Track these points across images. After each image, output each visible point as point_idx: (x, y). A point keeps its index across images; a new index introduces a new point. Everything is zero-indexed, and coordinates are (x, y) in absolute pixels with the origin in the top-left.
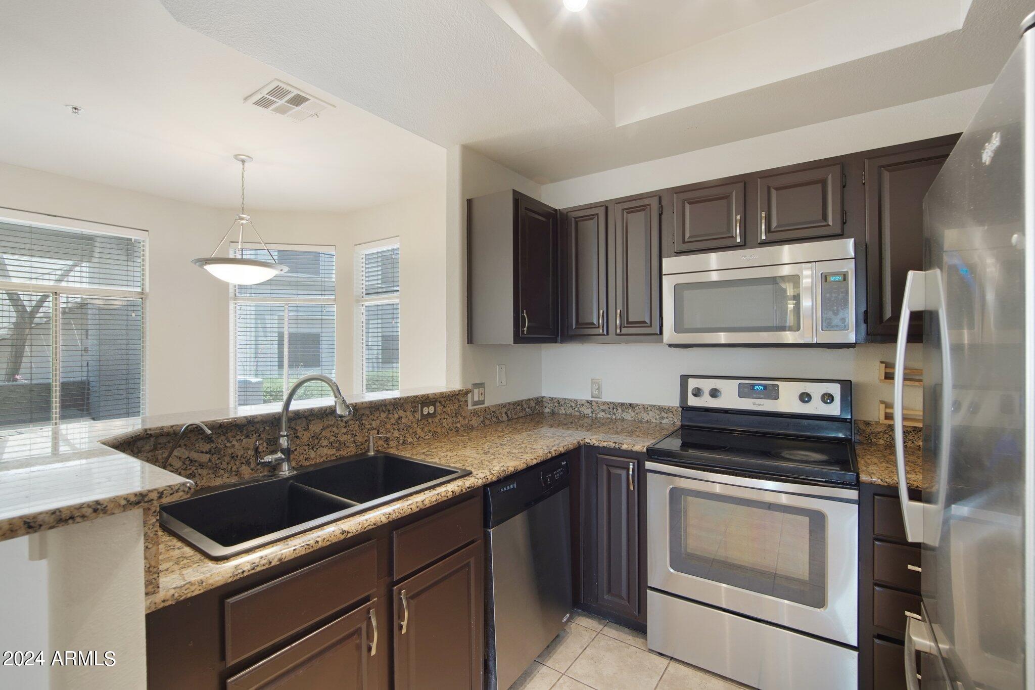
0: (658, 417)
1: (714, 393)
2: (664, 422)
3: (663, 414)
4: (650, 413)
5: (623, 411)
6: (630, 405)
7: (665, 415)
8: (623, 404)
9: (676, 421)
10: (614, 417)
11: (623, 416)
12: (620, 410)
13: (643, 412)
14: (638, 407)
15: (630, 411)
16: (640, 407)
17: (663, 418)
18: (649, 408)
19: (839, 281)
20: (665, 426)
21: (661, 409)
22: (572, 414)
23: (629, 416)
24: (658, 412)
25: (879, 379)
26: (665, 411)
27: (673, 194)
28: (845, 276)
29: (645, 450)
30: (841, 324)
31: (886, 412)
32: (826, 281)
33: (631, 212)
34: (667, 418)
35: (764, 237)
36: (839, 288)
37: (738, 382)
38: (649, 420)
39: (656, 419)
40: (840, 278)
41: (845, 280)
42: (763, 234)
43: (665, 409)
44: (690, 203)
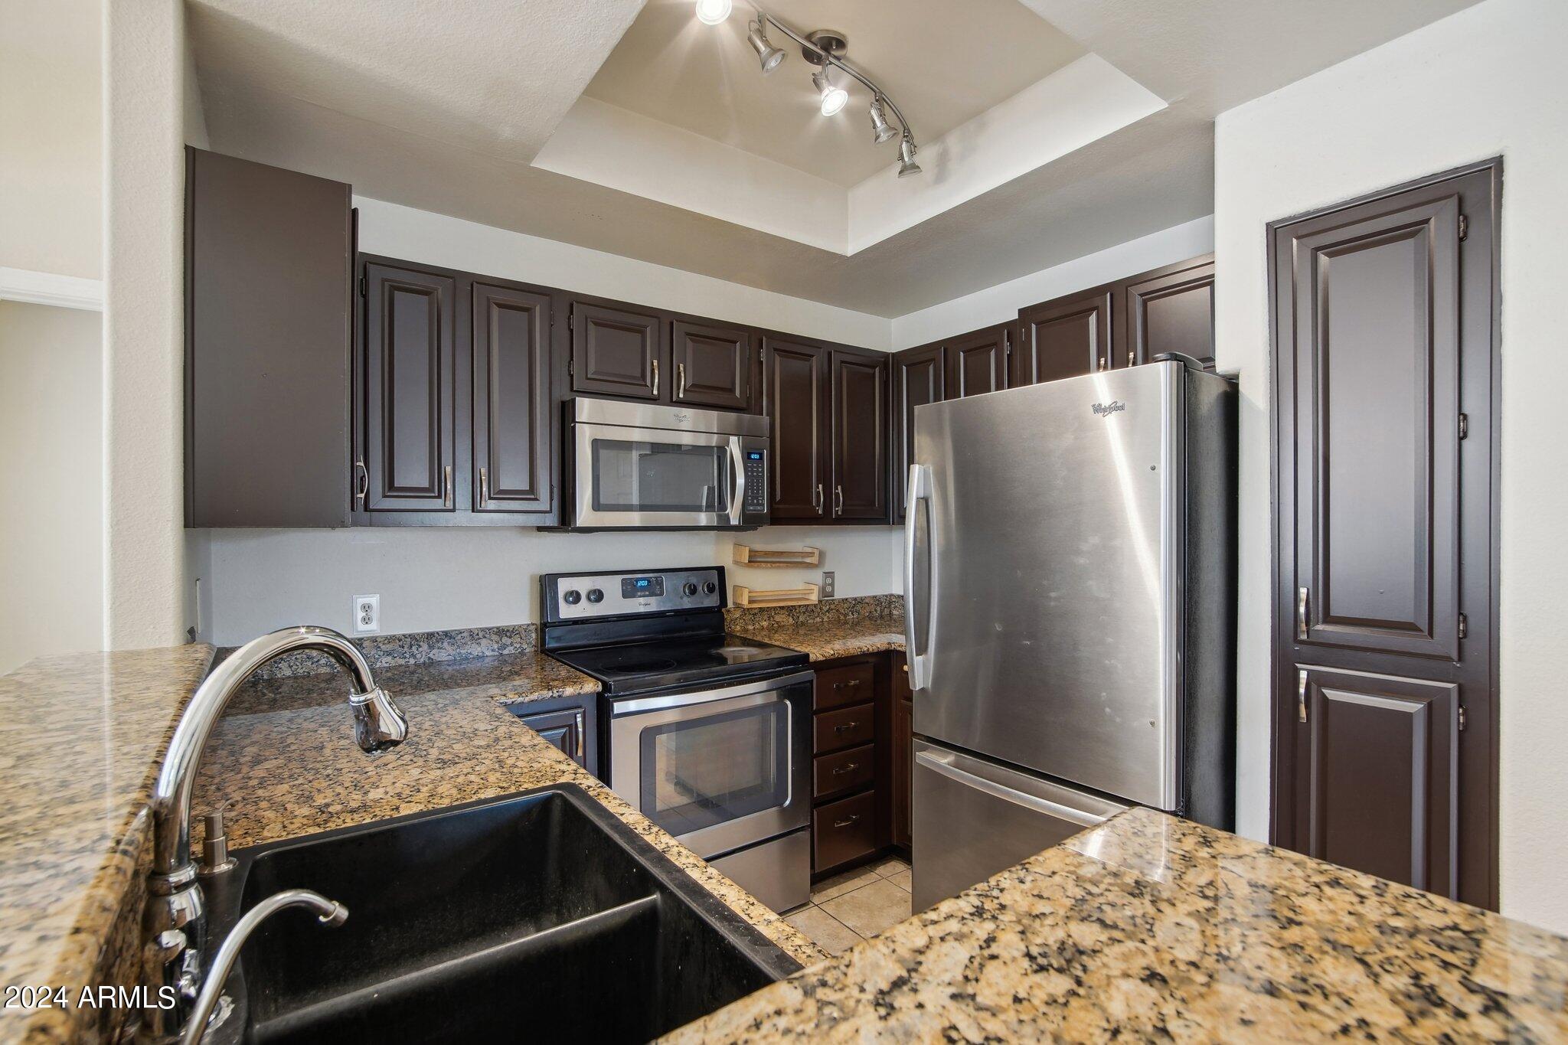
0: (495, 646)
1: (597, 596)
2: (506, 652)
3: (505, 640)
4: (484, 642)
5: (431, 647)
6: (446, 634)
7: (509, 641)
8: (430, 635)
9: (525, 646)
10: (412, 661)
11: (431, 655)
12: (425, 647)
13: (469, 643)
14: (460, 636)
15: (445, 644)
16: (463, 635)
17: (504, 647)
18: (481, 636)
19: (756, 459)
21: (501, 632)
22: (312, 673)
23: (444, 654)
24: (495, 638)
25: (736, 563)
26: (508, 634)
27: (573, 302)
28: (761, 455)
29: (600, 689)
30: (758, 504)
31: (749, 597)
32: (749, 458)
33: (500, 306)
34: (512, 644)
35: (681, 396)
36: (758, 467)
37: (620, 577)
38: (480, 654)
39: (493, 651)
40: (757, 456)
41: (761, 458)
42: (681, 390)
43: (508, 631)
44: (596, 324)
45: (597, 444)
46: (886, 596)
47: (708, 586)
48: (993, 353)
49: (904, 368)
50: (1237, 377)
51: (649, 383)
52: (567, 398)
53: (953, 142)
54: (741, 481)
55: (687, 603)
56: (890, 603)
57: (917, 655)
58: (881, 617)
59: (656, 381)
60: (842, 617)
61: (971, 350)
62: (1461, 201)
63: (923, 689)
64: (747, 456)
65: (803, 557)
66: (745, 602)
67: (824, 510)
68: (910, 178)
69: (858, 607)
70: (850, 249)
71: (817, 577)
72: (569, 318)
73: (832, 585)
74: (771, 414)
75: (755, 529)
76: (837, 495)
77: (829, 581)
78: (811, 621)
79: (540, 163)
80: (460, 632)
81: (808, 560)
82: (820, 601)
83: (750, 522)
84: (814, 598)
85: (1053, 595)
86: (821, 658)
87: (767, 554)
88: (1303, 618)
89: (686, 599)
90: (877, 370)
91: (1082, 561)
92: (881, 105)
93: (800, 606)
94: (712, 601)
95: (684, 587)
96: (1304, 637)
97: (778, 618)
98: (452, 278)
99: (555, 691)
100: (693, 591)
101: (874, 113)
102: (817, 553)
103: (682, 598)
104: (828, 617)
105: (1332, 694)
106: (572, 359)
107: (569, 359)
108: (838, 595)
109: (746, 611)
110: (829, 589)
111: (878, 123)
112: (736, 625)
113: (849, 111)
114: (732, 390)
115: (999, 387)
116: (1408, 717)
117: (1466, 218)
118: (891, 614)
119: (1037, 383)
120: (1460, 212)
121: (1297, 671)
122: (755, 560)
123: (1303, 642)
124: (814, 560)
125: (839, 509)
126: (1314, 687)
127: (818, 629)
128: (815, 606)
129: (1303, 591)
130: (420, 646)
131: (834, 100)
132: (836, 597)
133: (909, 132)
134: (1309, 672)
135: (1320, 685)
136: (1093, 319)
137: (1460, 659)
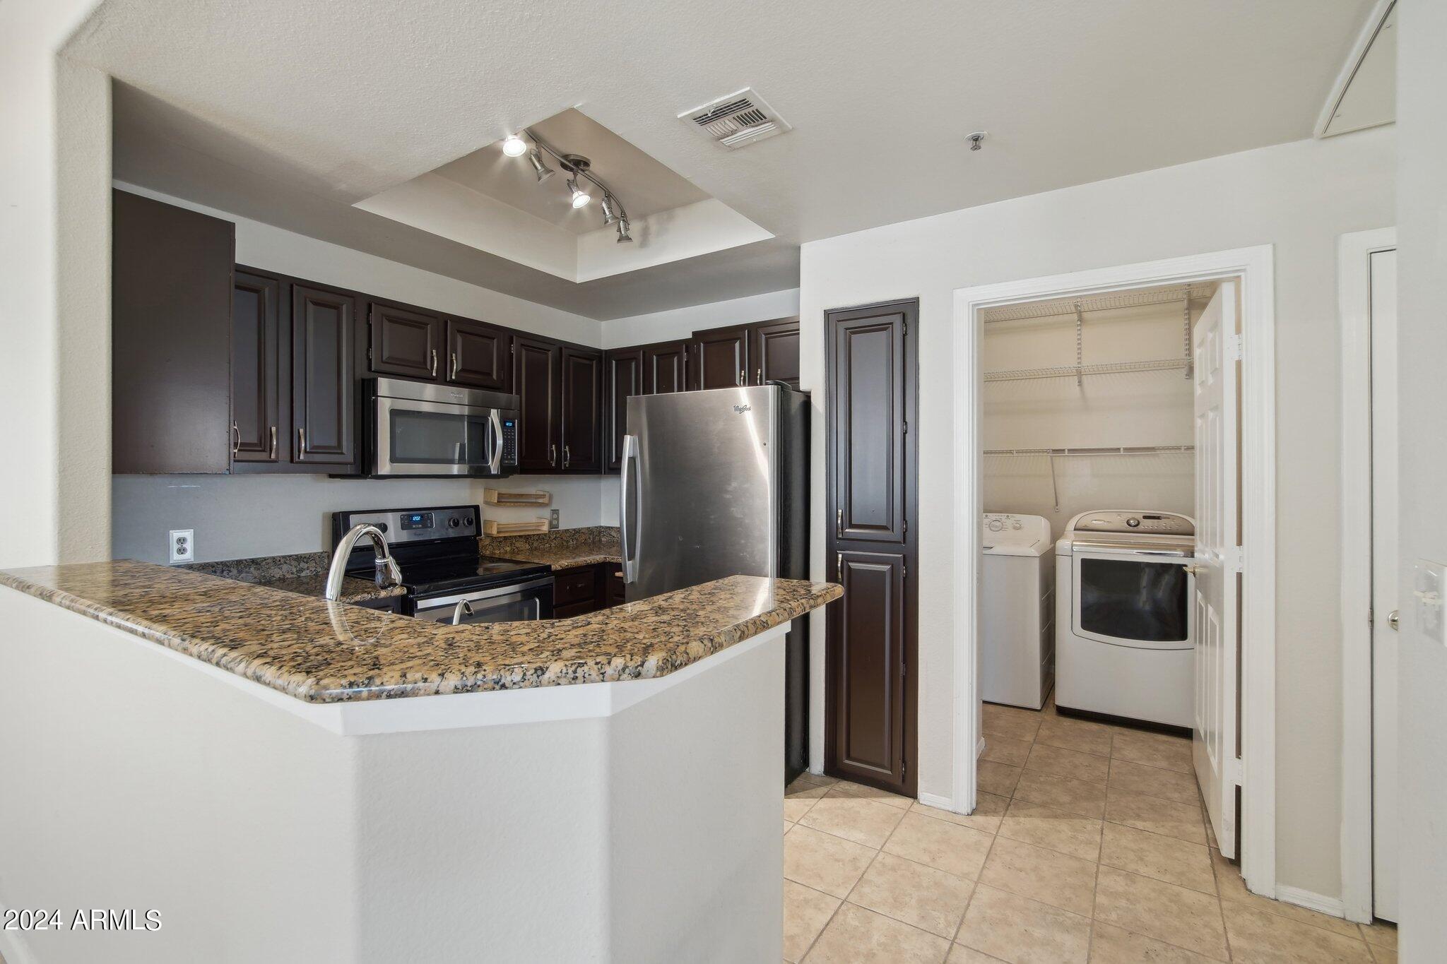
0: (294, 570)
2: (303, 575)
3: (302, 565)
4: (285, 567)
6: (253, 561)
7: (306, 566)
8: (239, 562)
9: (319, 569)
17: (302, 570)
18: (282, 561)
19: (510, 426)
20: (305, 580)
21: (299, 558)
24: (294, 563)
25: (486, 503)
26: (305, 560)
27: (370, 303)
28: (514, 423)
29: (405, 592)
30: (512, 459)
31: (498, 528)
32: (505, 425)
33: (316, 303)
34: (308, 568)
35: (453, 377)
36: (511, 432)
37: (399, 514)
38: (282, 577)
39: (292, 573)
40: (511, 424)
41: (514, 426)
42: (454, 374)
43: (305, 557)
44: (390, 321)
45: (394, 413)
46: (597, 527)
47: (468, 520)
48: (676, 359)
49: (614, 362)
50: (810, 392)
51: (429, 367)
52: (367, 375)
53: (652, 221)
54: (500, 442)
55: (452, 533)
56: (600, 532)
57: (629, 560)
58: (594, 542)
59: (435, 365)
60: (565, 544)
61: (662, 355)
62: (904, 315)
63: (632, 583)
64: (503, 422)
65: (536, 498)
66: (494, 532)
67: (556, 464)
68: (625, 244)
69: (577, 535)
70: (580, 278)
71: (546, 513)
72: (368, 315)
73: (557, 519)
74: (519, 392)
75: (507, 477)
76: (565, 452)
77: (555, 516)
78: (542, 547)
79: (361, 206)
80: (265, 559)
81: (540, 501)
82: (549, 531)
83: (506, 471)
84: (545, 528)
85: (712, 517)
86: (559, 568)
87: (511, 496)
88: (840, 526)
89: (450, 530)
90: (594, 362)
91: (728, 496)
92: (609, 200)
93: (534, 535)
94: (469, 532)
95: (450, 521)
96: (840, 536)
97: (518, 545)
98: (277, 280)
99: (373, 595)
100: (456, 524)
101: (604, 205)
102: (547, 495)
103: (447, 529)
104: (555, 544)
105: (853, 565)
106: (370, 345)
107: (366, 347)
108: (562, 527)
109: (493, 538)
110: (555, 522)
111: (607, 213)
112: (486, 548)
113: (591, 207)
114: (490, 374)
115: (680, 389)
116: (882, 573)
117: (906, 325)
118: (600, 541)
119: (704, 389)
120: (904, 321)
121: (837, 554)
122: (503, 500)
123: (840, 539)
124: (546, 500)
125: (567, 463)
126: (845, 562)
127: (549, 551)
128: (545, 535)
129: (840, 511)
130: (230, 571)
131: (580, 200)
132: (560, 529)
133: (625, 214)
134: (843, 555)
135: (848, 561)
136: (737, 345)
137: (904, 542)
